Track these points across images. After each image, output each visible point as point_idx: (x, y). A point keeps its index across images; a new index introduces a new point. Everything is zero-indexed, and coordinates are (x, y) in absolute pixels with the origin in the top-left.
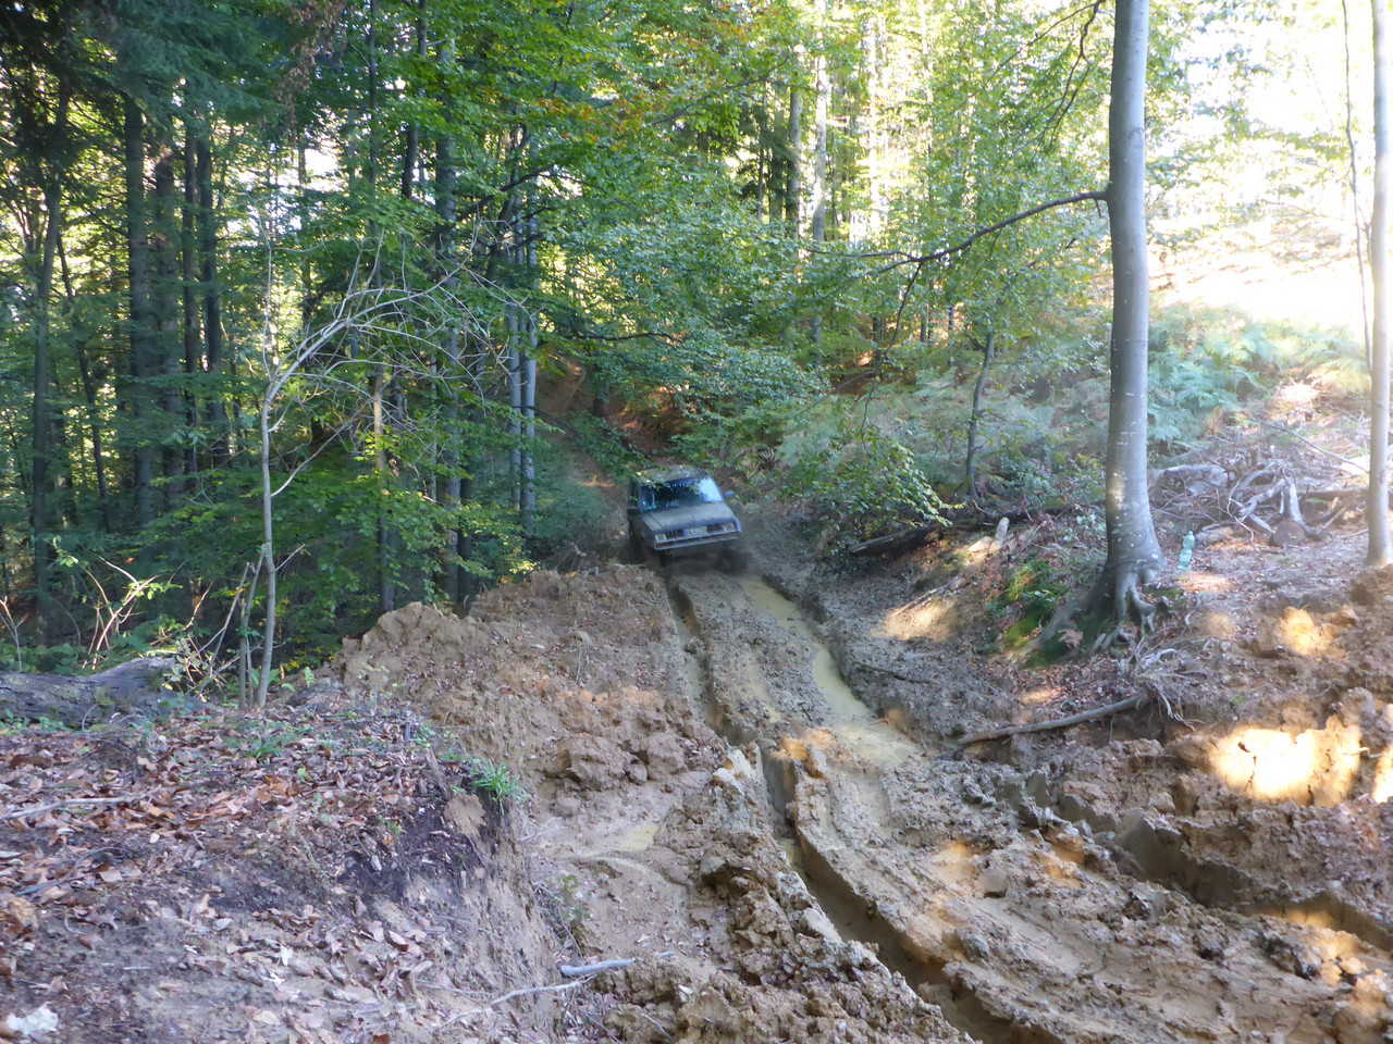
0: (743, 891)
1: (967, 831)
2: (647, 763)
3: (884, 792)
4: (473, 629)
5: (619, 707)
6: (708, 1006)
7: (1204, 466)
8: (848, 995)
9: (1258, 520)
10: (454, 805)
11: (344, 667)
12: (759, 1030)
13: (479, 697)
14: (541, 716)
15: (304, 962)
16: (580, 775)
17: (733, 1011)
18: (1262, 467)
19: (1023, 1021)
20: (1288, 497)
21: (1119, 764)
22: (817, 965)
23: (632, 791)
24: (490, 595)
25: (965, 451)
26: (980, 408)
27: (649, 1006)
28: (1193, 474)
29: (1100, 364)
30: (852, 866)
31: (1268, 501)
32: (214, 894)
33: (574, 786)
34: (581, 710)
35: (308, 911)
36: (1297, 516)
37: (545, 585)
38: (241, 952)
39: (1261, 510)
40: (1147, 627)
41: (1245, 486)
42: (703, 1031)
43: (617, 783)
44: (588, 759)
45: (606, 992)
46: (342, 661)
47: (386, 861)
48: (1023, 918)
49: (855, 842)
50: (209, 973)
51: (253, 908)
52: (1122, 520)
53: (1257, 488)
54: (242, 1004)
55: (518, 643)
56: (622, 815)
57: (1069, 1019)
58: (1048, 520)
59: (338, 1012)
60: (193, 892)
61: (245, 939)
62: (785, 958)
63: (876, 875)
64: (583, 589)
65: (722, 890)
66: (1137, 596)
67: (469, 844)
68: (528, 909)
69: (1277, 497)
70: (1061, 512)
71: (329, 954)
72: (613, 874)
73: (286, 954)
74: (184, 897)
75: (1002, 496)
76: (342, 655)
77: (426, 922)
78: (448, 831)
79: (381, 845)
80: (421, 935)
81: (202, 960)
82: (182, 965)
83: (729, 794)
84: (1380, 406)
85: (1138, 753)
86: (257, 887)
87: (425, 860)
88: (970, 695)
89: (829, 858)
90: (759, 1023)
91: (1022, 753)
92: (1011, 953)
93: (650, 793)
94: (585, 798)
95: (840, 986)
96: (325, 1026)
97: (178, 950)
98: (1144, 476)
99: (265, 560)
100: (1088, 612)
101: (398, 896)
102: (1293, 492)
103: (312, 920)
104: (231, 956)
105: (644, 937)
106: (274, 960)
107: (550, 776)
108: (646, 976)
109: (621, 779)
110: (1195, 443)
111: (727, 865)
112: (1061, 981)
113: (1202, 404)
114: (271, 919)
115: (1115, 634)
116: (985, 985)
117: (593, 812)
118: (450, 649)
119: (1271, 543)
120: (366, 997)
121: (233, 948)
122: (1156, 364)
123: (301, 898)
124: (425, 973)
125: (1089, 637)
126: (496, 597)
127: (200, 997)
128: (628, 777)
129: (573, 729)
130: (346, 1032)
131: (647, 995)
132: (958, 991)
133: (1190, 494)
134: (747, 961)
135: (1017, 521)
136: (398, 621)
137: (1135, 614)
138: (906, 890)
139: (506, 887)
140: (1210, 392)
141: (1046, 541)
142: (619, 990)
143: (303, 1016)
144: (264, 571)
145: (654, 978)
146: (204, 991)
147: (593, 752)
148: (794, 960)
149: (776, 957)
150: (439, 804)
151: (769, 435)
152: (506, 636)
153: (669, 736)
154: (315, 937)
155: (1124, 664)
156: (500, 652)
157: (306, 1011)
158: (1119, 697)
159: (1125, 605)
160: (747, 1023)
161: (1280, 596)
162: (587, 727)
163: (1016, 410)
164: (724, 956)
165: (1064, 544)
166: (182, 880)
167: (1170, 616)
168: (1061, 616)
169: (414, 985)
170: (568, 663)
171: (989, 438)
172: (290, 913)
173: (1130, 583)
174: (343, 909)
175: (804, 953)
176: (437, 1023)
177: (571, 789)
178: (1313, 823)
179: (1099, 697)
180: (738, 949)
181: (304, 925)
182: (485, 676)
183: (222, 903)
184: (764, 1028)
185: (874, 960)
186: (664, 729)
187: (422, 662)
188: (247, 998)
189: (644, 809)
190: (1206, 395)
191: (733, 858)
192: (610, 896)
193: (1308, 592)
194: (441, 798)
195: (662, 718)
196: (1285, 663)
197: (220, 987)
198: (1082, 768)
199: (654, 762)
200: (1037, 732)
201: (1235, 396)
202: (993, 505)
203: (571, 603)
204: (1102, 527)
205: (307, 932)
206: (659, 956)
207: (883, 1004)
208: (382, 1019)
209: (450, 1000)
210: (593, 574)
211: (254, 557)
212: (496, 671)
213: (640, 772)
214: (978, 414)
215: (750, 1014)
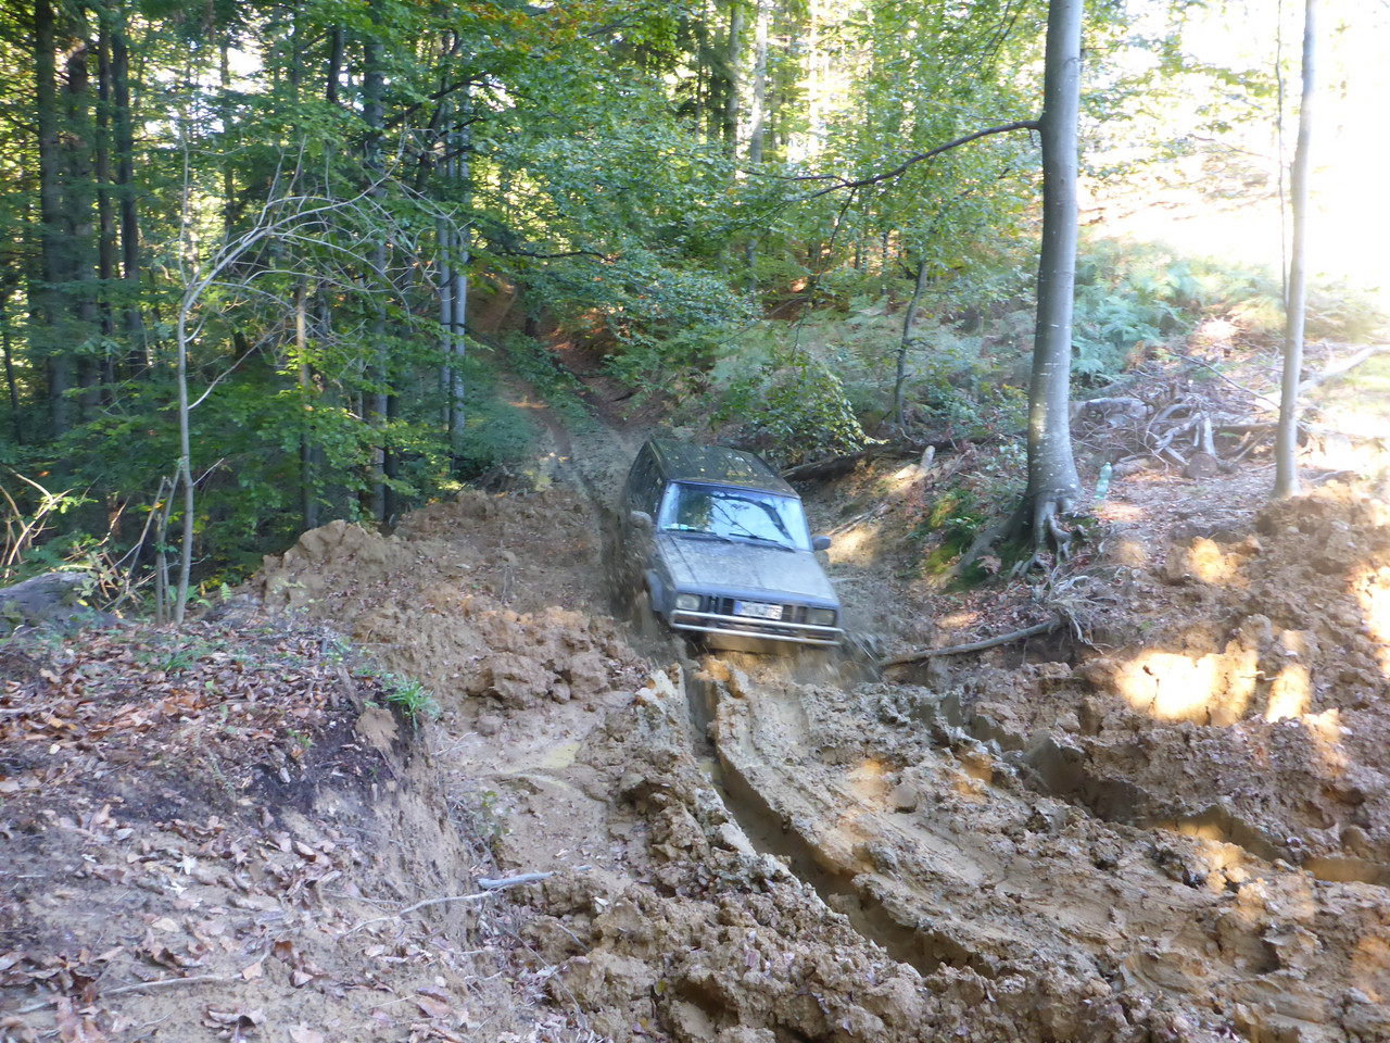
0: (661, 806)
1: (881, 749)
2: (570, 682)
3: (803, 712)
4: (397, 548)
5: (543, 627)
6: (622, 917)
7: (1124, 399)
8: (760, 905)
9: (1173, 453)
10: (365, 719)
11: (264, 585)
12: (671, 939)
13: (402, 617)
14: (464, 635)
15: (206, 871)
16: (503, 694)
17: (646, 921)
18: (1179, 401)
19: (926, 929)
20: (1203, 430)
21: (1028, 686)
22: (731, 877)
23: (555, 710)
24: (416, 514)
25: (893, 381)
26: (910, 336)
27: (565, 917)
28: (1114, 406)
29: (1029, 297)
30: (769, 783)
31: (1184, 434)
32: (115, 804)
33: (497, 704)
34: (504, 629)
35: (213, 822)
36: (1210, 449)
37: (473, 505)
38: (143, 861)
39: (1176, 443)
40: (1063, 554)
41: (1162, 419)
42: (617, 941)
43: (539, 701)
44: (511, 678)
45: (524, 904)
46: (263, 578)
47: (295, 773)
48: (931, 832)
49: (773, 760)
50: (108, 882)
51: (156, 818)
52: (1042, 450)
53: (1174, 421)
54: (141, 912)
55: (444, 562)
56: (544, 733)
57: (970, 926)
58: (972, 449)
59: (241, 920)
60: (93, 802)
61: (147, 848)
62: (700, 871)
63: (793, 792)
64: (510, 510)
65: (642, 807)
66: (1054, 524)
67: (380, 757)
68: (441, 822)
69: (1192, 430)
70: (986, 441)
71: (234, 864)
72: (534, 791)
73: (189, 864)
74: (84, 807)
75: (928, 424)
76: (263, 572)
77: (335, 834)
78: (359, 744)
79: (290, 758)
80: (329, 846)
81: (100, 869)
82: (79, 873)
83: (651, 714)
84: (1293, 343)
85: (1048, 676)
86: (160, 799)
87: (335, 773)
88: (891, 618)
89: (747, 776)
90: (671, 932)
91: (938, 675)
92: (917, 864)
93: (572, 712)
94: (507, 716)
95: (752, 897)
96: (226, 932)
97: (76, 860)
98: (1065, 407)
99: (181, 475)
100: (1006, 540)
101: (306, 807)
102: (1208, 425)
103: (217, 831)
104: (131, 866)
105: (562, 851)
106: (177, 870)
107: (473, 695)
108: (563, 889)
109: (544, 698)
110: (1118, 376)
111: (646, 782)
112: (964, 891)
113: (1125, 337)
114: (175, 829)
115: (1032, 561)
116: (892, 895)
117: (515, 730)
118: (374, 568)
119: (1185, 475)
120: (270, 905)
121: (133, 857)
122: (1083, 297)
123: (207, 809)
124: (333, 883)
125: (1007, 563)
126: (422, 518)
127: (97, 904)
128: (551, 696)
129: (496, 648)
130: (248, 939)
131: (564, 906)
132: (867, 901)
133: (1109, 426)
134: (663, 874)
135: (943, 449)
136: (321, 538)
137: (1052, 542)
138: (820, 806)
139: (419, 800)
140: (1134, 326)
141: (970, 469)
142: (536, 902)
143: (203, 924)
144: (181, 487)
145: (571, 890)
146: (102, 900)
147: (515, 671)
148: (709, 872)
149: (692, 870)
150: (350, 718)
151: (702, 359)
152: (431, 554)
153: (593, 656)
154: (220, 847)
155: (1039, 590)
156: (424, 571)
157: (207, 918)
158: (1032, 621)
159: (1042, 533)
160: (660, 932)
161: (1190, 526)
162: (511, 646)
163: (946, 339)
164: (641, 869)
165: (987, 473)
166: (82, 790)
167: (1084, 544)
168: (981, 542)
169: (321, 894)
170: (494, 583)
171: (917, 367)
172: (194, 824)
173: (1048, 511)
174: (249, 820)
175: (718, 865)
176: (342, 930)
177: (494, 708)
178: (1208, 742)
179: (1014, 622)
180: (654, 863)
181: (209, 835)
182: (409, 595)
183: (123, 813)
184: (676, 937)
185: (786, 871)
186: (587, 649)
187: (345, 580)
188: (146, 906)
189: (566, 727)
190: (1131, 329)
191: (652, 775)
192: (530, 811)
193: (1217, 522)
194: (353, 712)
195: (586, 638)
196: (1189, 590)
197: (118, 895)
198: (994, 690)
199: (577, 681)
200: (954, 655)
201: (1157, 330)
202: (920, 434)
203: (499, 523)
204: (1023, 457)
205: (212, 843)
206: (577, 870)
207: (793, 913)
208: (285, 926)
209: (357, 909)
210: (521, 495)
211: (171, 472)
212: (421, 591)
213: (563, 691)
214: (908, 343)
215: (663, 924)
